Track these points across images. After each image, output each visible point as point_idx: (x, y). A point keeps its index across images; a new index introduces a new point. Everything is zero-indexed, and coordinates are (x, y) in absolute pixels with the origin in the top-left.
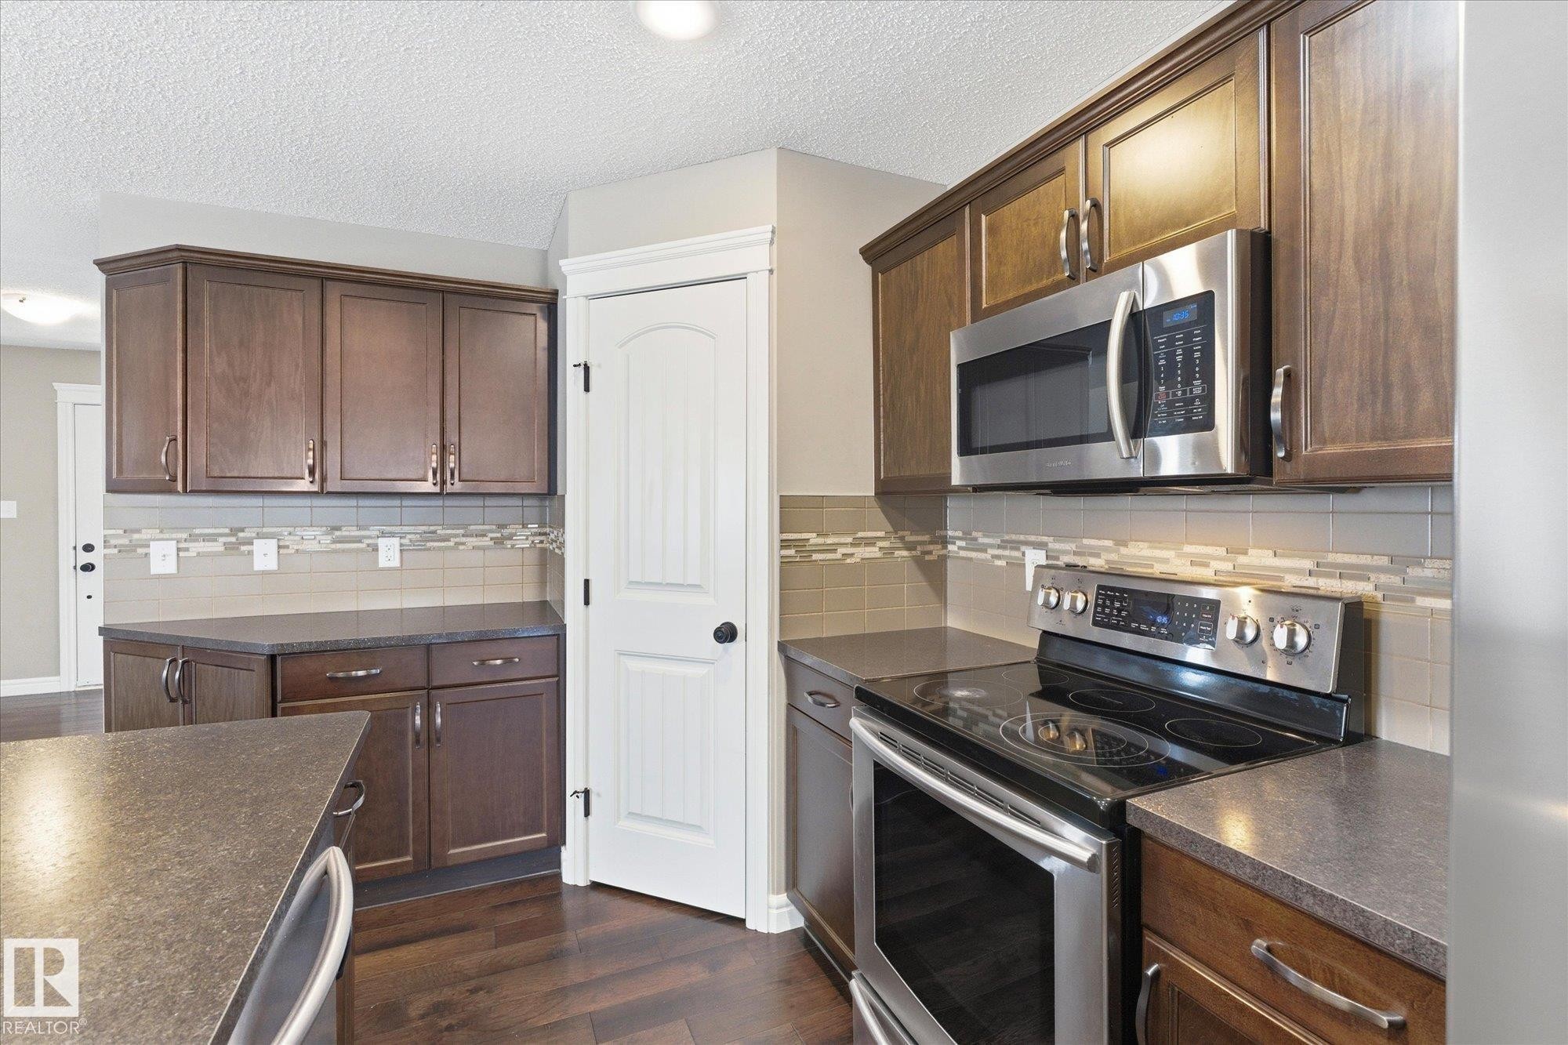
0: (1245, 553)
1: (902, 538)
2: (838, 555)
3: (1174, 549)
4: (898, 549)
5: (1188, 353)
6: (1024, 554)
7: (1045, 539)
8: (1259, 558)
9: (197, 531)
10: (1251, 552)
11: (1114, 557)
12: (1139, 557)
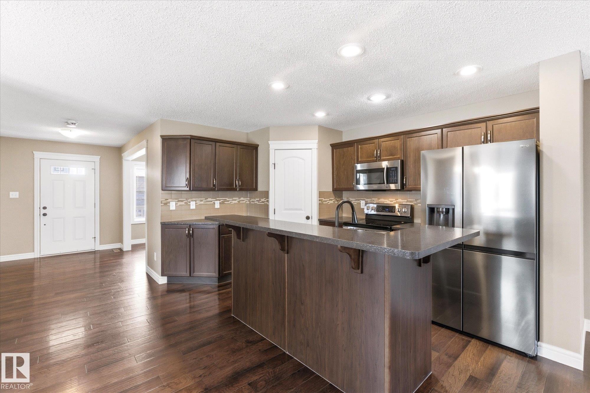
1: (336, 199)
2: (327, 202)
4: (336, 201)
5: (395, 173)
6: (360, 201)
7: (365, 199)
8: (400, 200)
9: (180, 199)
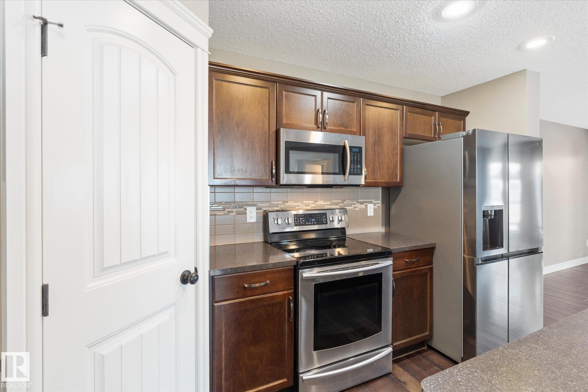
0: (317, 202)
3: (300, 202)
5: (357, 158)
6: (246, 209)
8: (320, 203)
10: (319, 201)
11: (283, 206)
12: (291, 206)
